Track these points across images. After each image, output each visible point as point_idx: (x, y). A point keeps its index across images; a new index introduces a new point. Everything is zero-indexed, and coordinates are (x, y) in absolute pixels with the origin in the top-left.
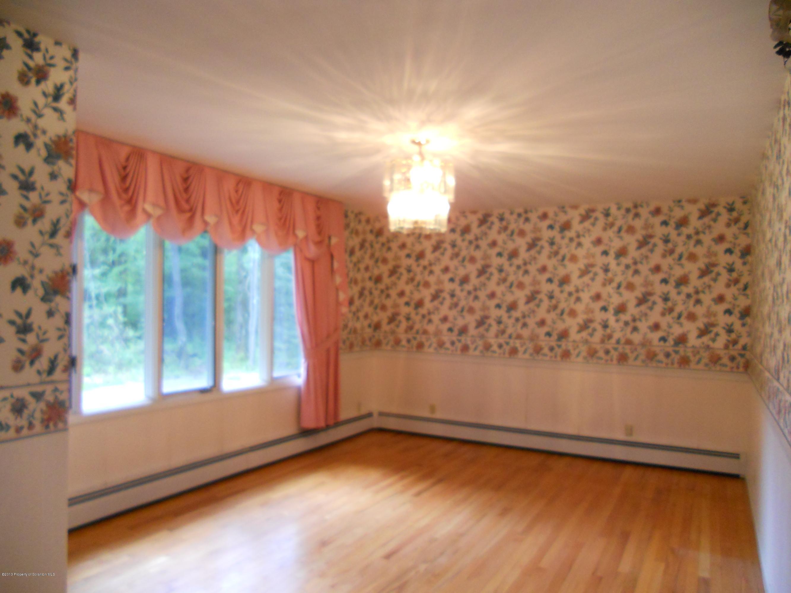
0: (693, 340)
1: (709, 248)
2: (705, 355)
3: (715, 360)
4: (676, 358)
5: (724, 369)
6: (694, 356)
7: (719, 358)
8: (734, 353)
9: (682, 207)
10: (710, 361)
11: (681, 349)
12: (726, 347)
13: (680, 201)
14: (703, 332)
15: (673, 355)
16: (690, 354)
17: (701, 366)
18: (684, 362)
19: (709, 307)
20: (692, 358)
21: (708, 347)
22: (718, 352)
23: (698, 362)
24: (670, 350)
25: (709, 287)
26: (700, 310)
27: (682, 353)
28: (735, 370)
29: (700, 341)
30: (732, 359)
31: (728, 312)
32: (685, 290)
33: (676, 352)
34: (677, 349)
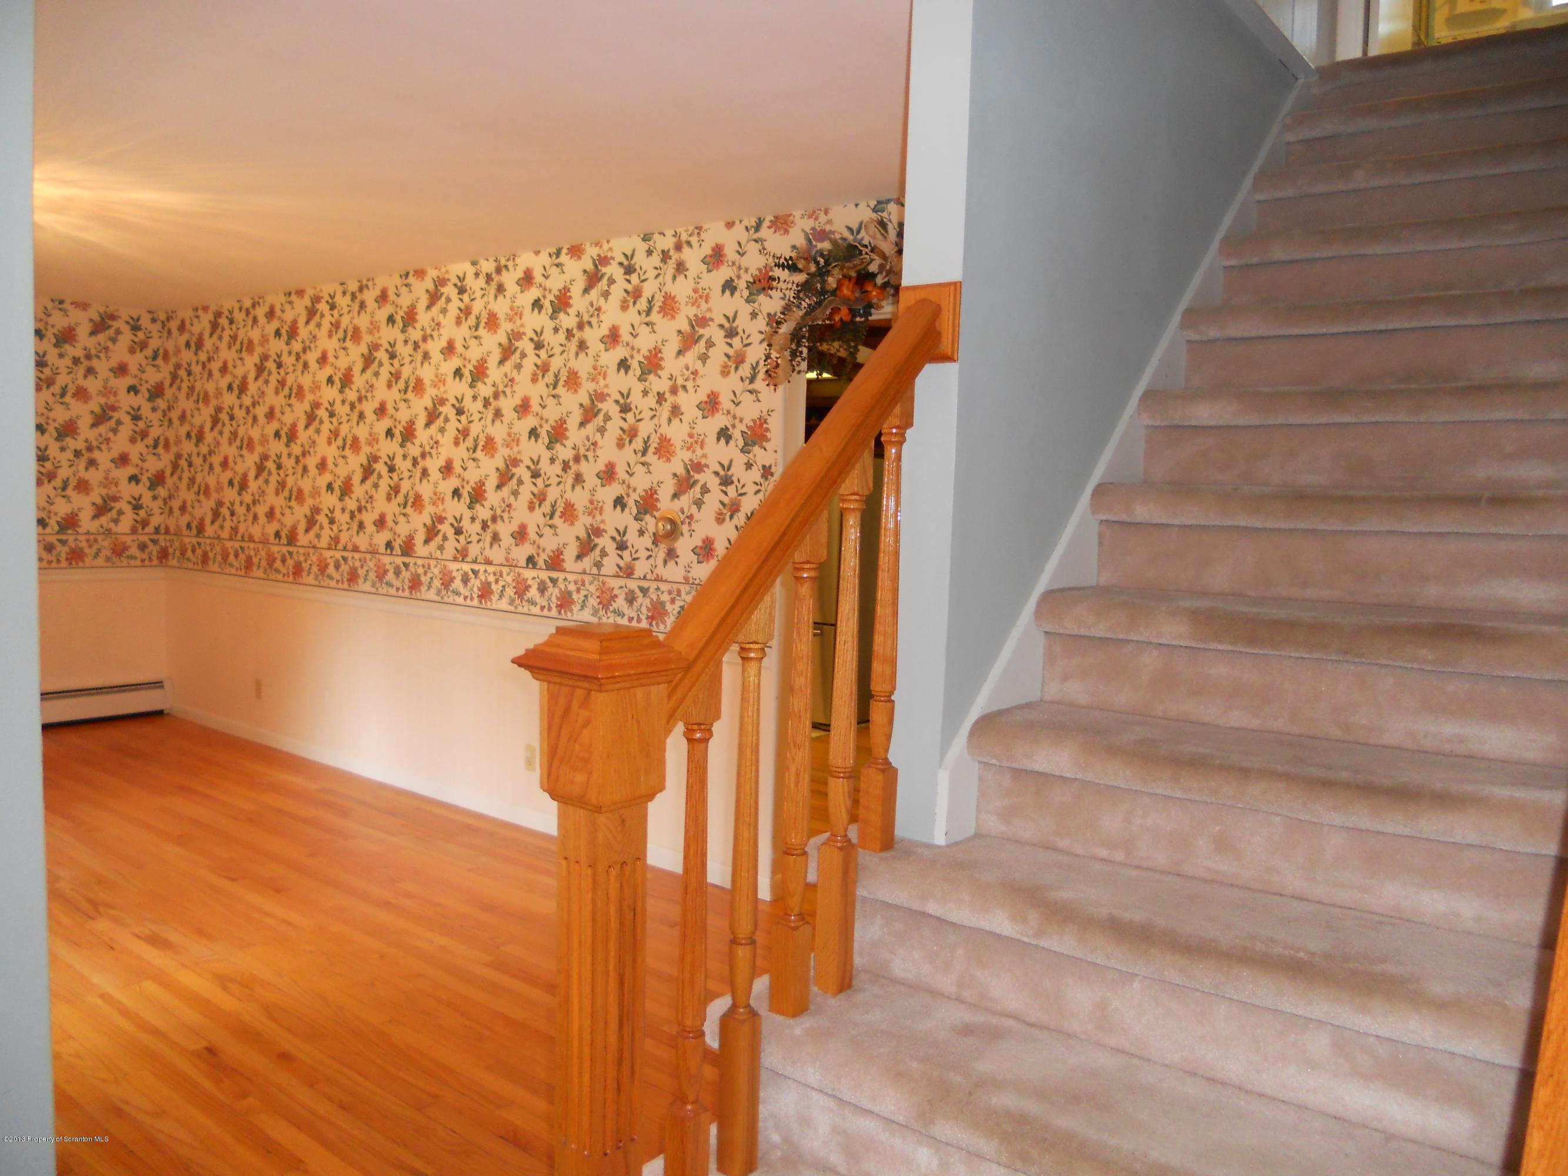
0: (87, 523)
1: (106, 381)
2: (105, 543)
3: (119, 551)
4: (63, 551)
5: (132, 563)
6: (90, 546)
7: (125, 548)
8: (144, 538)
9: (65, 312)
10: (113, 552)
11: (70, 537)
12: (134, 531)
13: (61, 302)
14: (101, 510)
15: (59, 547)
16: (84, 544)
17: (100, 561)
18: (76, 556)
19: (107, 472)
20: (87, 550)
21: (109, 532)
22: (124, 539)
23: (97, 555)
24: (53, 539)
25: (108, 440)
26: (94, 476)
27: (72, 544)
28: (147, 563)
29: (97, 523)
30: (143, 547)
31: (134, 479)
32: (72, 444)
33: (63, 542)
34: (64, 537)
